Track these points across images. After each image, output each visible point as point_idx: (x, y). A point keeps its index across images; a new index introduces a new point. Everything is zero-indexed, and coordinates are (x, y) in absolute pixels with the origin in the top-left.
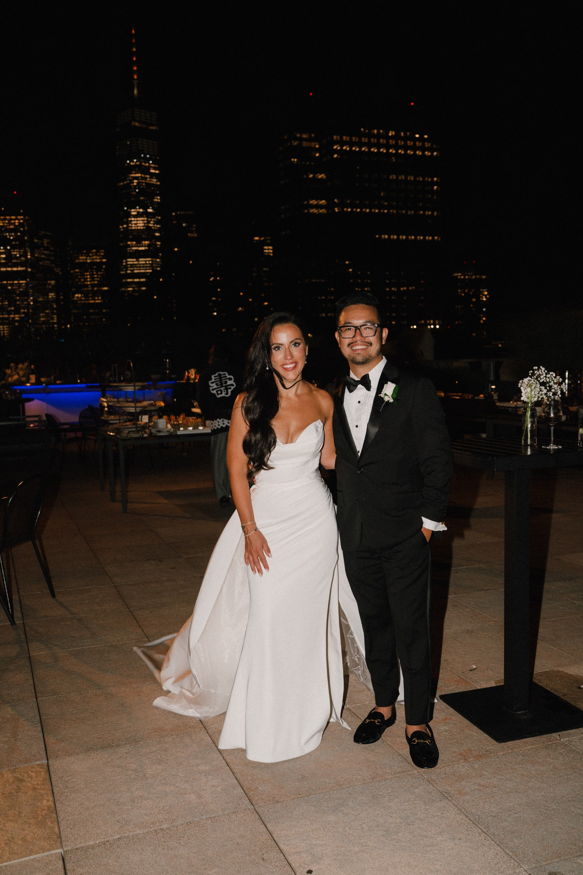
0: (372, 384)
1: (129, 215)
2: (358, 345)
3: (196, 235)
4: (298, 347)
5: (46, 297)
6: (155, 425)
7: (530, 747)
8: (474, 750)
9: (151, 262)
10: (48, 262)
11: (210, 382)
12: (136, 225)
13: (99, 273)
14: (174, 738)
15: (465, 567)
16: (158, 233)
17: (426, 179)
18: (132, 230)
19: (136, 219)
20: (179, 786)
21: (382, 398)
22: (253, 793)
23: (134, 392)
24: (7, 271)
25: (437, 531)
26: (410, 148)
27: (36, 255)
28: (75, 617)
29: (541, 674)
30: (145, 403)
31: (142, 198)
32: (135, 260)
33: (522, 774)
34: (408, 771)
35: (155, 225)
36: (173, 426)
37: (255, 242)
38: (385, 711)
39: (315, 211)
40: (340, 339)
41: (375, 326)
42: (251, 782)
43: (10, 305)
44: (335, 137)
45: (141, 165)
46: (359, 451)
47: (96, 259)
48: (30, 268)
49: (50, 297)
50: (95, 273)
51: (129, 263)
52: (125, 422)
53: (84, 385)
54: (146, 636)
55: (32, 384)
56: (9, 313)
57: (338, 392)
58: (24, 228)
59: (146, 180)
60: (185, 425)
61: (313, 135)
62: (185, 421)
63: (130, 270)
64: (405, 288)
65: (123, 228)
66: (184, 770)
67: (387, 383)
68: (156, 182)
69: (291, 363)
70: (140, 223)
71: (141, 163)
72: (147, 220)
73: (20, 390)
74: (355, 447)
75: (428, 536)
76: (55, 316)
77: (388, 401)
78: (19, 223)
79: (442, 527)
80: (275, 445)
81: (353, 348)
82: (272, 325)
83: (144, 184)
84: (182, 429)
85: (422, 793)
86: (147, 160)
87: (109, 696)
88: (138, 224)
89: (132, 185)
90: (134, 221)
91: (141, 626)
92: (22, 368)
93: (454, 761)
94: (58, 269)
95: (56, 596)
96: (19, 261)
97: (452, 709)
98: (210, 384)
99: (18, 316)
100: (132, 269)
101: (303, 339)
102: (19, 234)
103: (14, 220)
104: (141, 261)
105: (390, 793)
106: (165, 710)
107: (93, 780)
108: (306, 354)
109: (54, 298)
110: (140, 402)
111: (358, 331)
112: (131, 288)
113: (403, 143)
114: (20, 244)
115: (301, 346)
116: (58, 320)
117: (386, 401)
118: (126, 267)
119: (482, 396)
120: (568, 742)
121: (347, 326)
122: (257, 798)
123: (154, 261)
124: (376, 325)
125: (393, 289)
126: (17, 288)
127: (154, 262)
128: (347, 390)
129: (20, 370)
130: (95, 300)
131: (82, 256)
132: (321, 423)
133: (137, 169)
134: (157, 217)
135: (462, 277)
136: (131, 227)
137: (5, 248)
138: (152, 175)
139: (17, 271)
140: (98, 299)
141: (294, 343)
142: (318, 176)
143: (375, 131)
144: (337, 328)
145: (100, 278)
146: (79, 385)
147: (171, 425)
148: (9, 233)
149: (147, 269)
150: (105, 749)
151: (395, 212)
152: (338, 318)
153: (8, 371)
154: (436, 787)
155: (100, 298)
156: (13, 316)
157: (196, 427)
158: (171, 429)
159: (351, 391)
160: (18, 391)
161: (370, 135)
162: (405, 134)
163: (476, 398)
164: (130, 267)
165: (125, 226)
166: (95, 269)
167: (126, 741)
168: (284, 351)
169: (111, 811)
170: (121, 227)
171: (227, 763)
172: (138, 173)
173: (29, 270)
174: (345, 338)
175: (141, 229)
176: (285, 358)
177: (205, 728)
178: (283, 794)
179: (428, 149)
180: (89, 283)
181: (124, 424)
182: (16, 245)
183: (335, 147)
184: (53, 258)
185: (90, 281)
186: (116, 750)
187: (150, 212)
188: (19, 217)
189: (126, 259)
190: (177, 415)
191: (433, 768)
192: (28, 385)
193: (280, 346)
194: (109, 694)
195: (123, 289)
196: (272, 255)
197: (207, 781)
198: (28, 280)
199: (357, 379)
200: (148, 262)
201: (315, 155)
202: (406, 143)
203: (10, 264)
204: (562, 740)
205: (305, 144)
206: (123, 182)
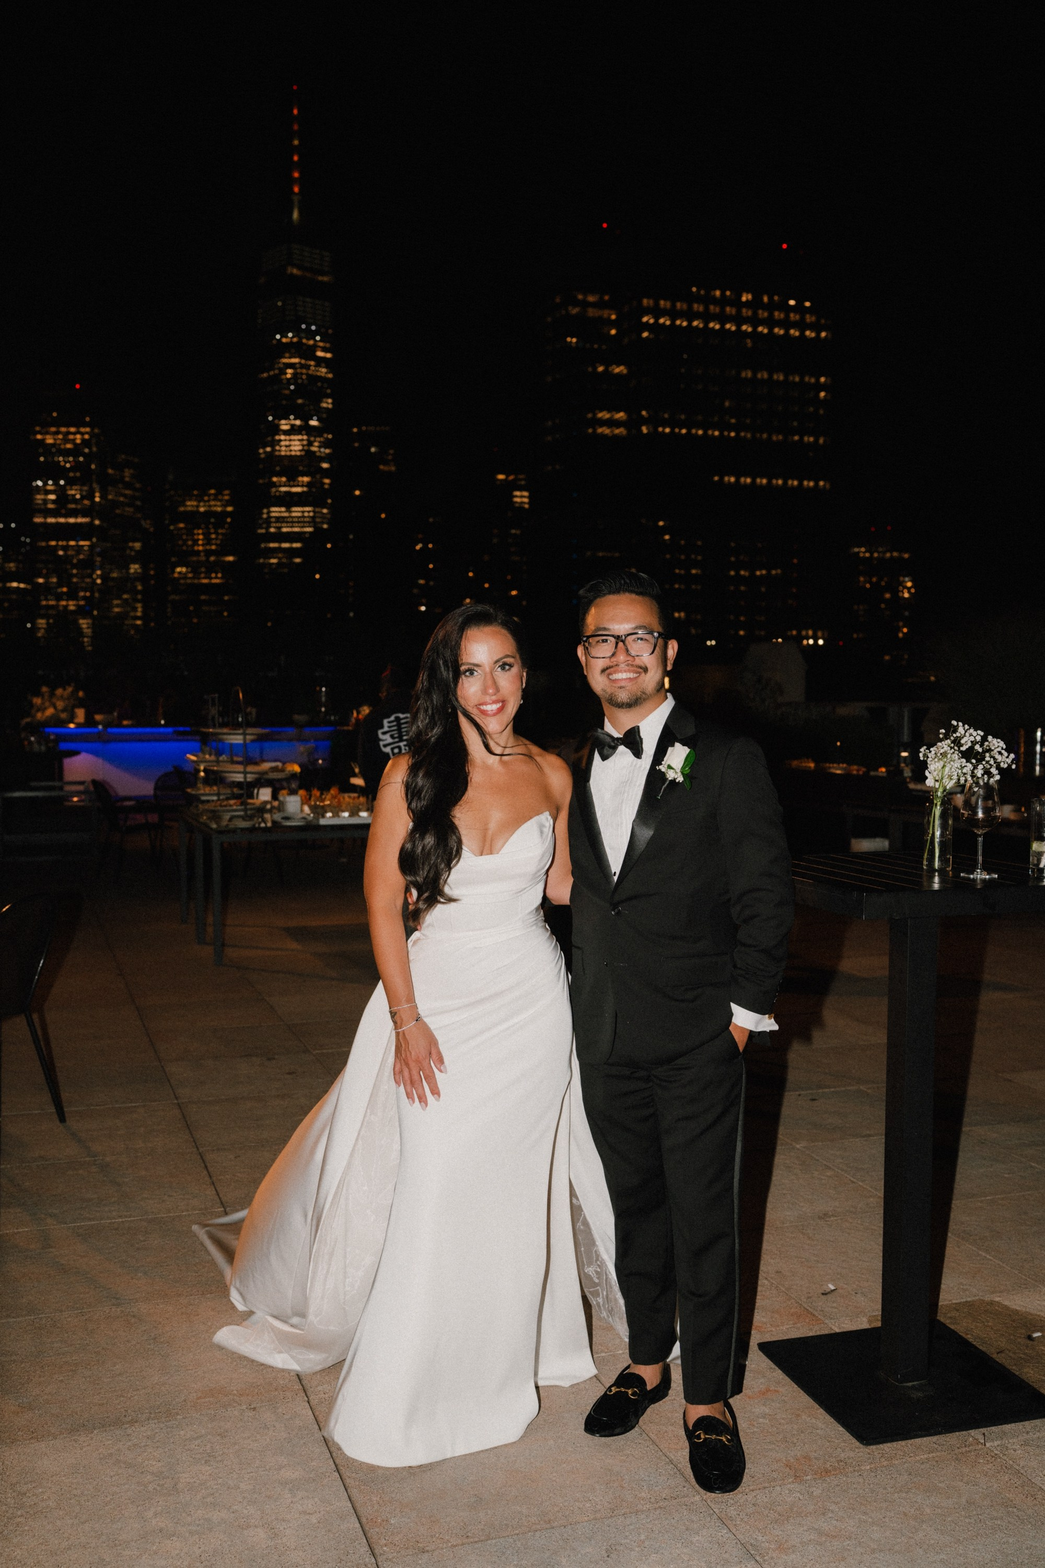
0: (645, 746)
1: (277, 431)
2: (621, 672)
3: (393, 468)
4: (508, 672)
5: (124, 571)
6: (281, 808)
7: (926, 1456)
8: (816, 1458)
9: (311, 514)
10: (131, 510)
11: (380, 732)
12: (287, 449)
13: (220, 531)
14: (243, 1410)
15: (833, 1090)
16: (326, 462)
17: (807, 379)
18: (281, 456)
19: (288, 437)
20: (237, 1511)
21: (663, 774)
22: (377, 1530)
23: (245, 745)
24: (58, 524)
25: (760, 1033)
26: (780, 324)
27: (110, 497)
28: (95, 1160)
29: (957, 1307)
30: (266, 766)
31: (300, 401)
32: (283, 509)
33: (905, 1514)
34: (684, 1496)
35: (322, 450)
36: (314, 809)
37: (498, 483)
38: (650, 1374)
39: (606, 431)
40: (586, 659)
41: (654, 636)
42: (376, 1507)
43: (60, 584)
44: (645, 301)
45: (300, 343)
46: (615, 873)
47: (215, 506)
48: (100, 519)
49: (132, 571)
50: (212, 531)
51: (273, 514)
52: (228, 799)
53: (170, 730)
54: (222, 1203)
55: (79, 725)
56: (59, 597)
57: (580, 759)
58: (90, 448)
59: (309, 369)
60: (335, 807)
61: (606, 298)
62: (336, 800)
63: (274, 527)
64: (764, 572)
65: (265, 452)
66: (252, 1477)
67: (673, 745)
68: (326, 373)
69: (495, 702)
70: (295, 445)
71: (300, 338)
72: (308, 440)
73: (57, 735)
74: (609, 866)
75: (741, 1041)
76: (139, 605)
77: (675, 779)
78: (83, 440)
79: (768, 1024)
80: (460, 856)
81: (611, 677)
82: (462, 629)
83: (304, 377)
84: (329, 815)
85: (705, 1545)
86: (312, 335)
87: (133, 1320)
88: (292, 445)
89: (283, 377)
90: (285, 440)
91: (215, 1184)
92: (62, 697)
93: (774, 1480)
94: (148, 522)
95: (67, 1119)
96: (79, 507)
97: (780, 1371)
98: (381, 736)
99: (74, 602)
100: (278, 525)
101: (518, 656)
102: (81, 459)
103: (75, 434)
104: (294, 512)
105: (643, 1542)
106: (233, 1353)
107: (75, 1492)
108: (522, 685)
109: (138, 573)
110: (256, 763)
111: (621, 644)
112: (274, 558)
113: (766, 314)
114: (83, 476)
115: (515, 670)
116: (143, 612)
117: (670, 779)
118: (268, 522)
119: (884, 770)
120: (999, 1448)
121: (601, 635)
122: (385, 1542)
123: (318, 512)
124: (656, 634)
125: (742, 573)
126: (73, 553)
127: (317, 515)
128: (597, 756)
129: (58, 700)
130: (211, 578)
131: (190, 500)
132: (549, 818)
133: (293, 351)
134: (325, 435)
135: (867, 555)
136: (280, 451)
137: (56, 483)
138: (320, 361)
139: (75, 524)
140: (217, 578)
141: (501, 664)
142: (613, 369)
143: (718, 293)
144: (582, 639)
145: (222, 540)
146: (162, 730)
147: (311, 807)
148: (63, 457)
149: (305, 527)
150: (108, 1429)
151: (749, 435)
152: (584, 619)
153: (37, 701)
154: (735, 1533)
155: (220, 575)
156: (64, 603)
157: (354, 813)
158: (309, 815)
159: (604, 758)
160: (52, 737)
161: (708, 300)
162: (771, 298)
163: (872, 773)
164: (274, 522)
165: (268, 449)
166: (212, 523)
167: (151, 1413)
168: (483, 678)
169: (99, 1558)
170: (261, 451)
171: (336, 1466)
172: (295, 357)
173: (97, 522)
174: (597, 658)
175: (296, 456)
176: (485, 691)
177: (305, 1391)
178: (435, 1536)
179: (811, 327)
180: (201, 548)
181: (225, 803)
182: (75, 477)
183: (645, 319)
184: (138, 503)
185: (203, 545)
186: (129, 1431)
187: (314, 427)
188: (82, 430)
189: (268, 507)
190: (324, 788)
191: (731, 1493)
192: (72, 726)
193: (475, 668)
194: (134, 1316)
195: (261, 561)
196: (527, 506)
197: (292, 1502)
198: (94, 540)
199: (616, 735)
200: (306, 514)
201: (609, 332)
202: (771, 315)
203: (63, 511)
204: (988, 1445)
205: (592, 312)
206: (268, 372)
